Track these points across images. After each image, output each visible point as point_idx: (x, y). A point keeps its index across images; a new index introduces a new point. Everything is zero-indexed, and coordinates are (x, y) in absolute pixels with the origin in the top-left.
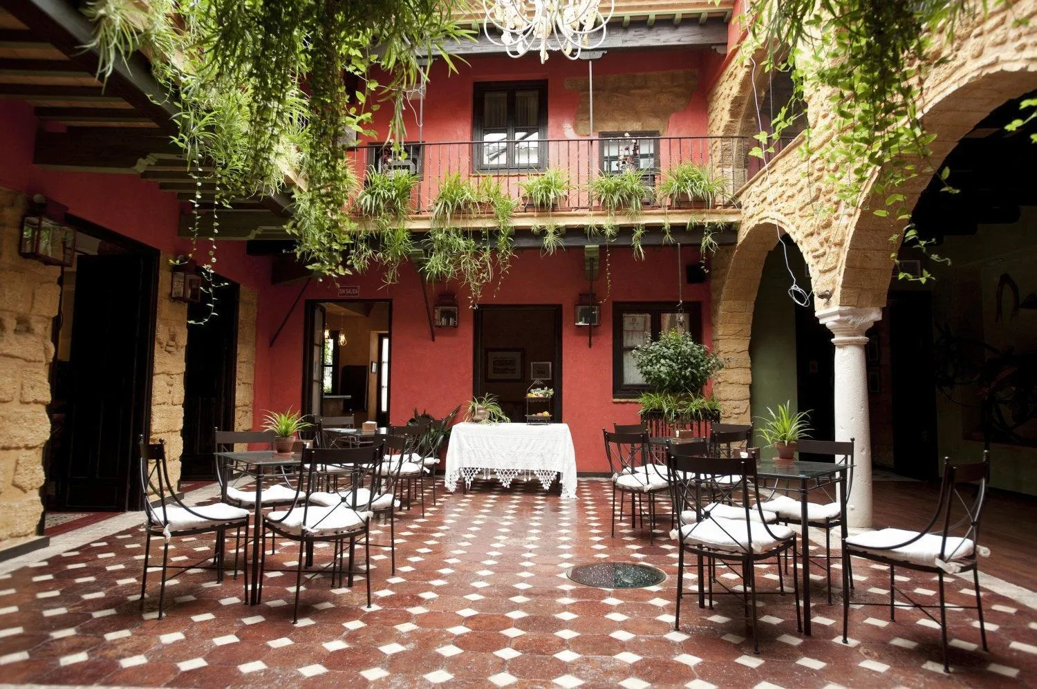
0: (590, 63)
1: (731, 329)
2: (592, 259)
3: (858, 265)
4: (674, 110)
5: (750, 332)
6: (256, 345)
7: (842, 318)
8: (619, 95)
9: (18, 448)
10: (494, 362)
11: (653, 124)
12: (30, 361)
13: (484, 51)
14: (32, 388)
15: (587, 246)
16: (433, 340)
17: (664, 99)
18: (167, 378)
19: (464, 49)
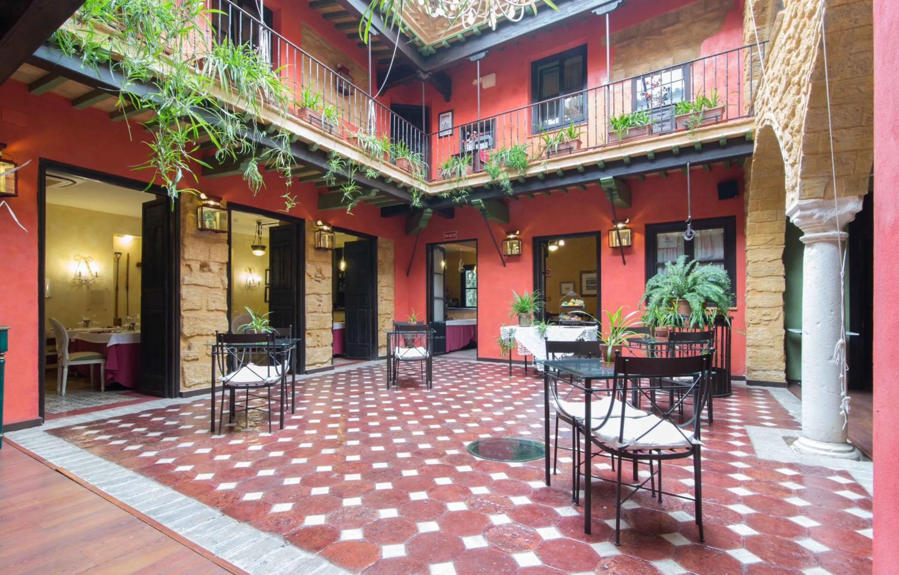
0: (607, 15)
1: (760, 239)
2: (610, 190)
3: (820, 150)
4: (707, 36)
5: (783, 241)
6: (395, 276)
7: (804, 213)
8: (649, 37)
9: (207, 335)
10: (587, 281)
11: (685, 55)
12: (211, 288)
13: (520, 34)
14: (214, 302)
15: (601, 179)
16: (505, 266)
17: (696, 29)
18: (318, 297)
19: (505, 37)
